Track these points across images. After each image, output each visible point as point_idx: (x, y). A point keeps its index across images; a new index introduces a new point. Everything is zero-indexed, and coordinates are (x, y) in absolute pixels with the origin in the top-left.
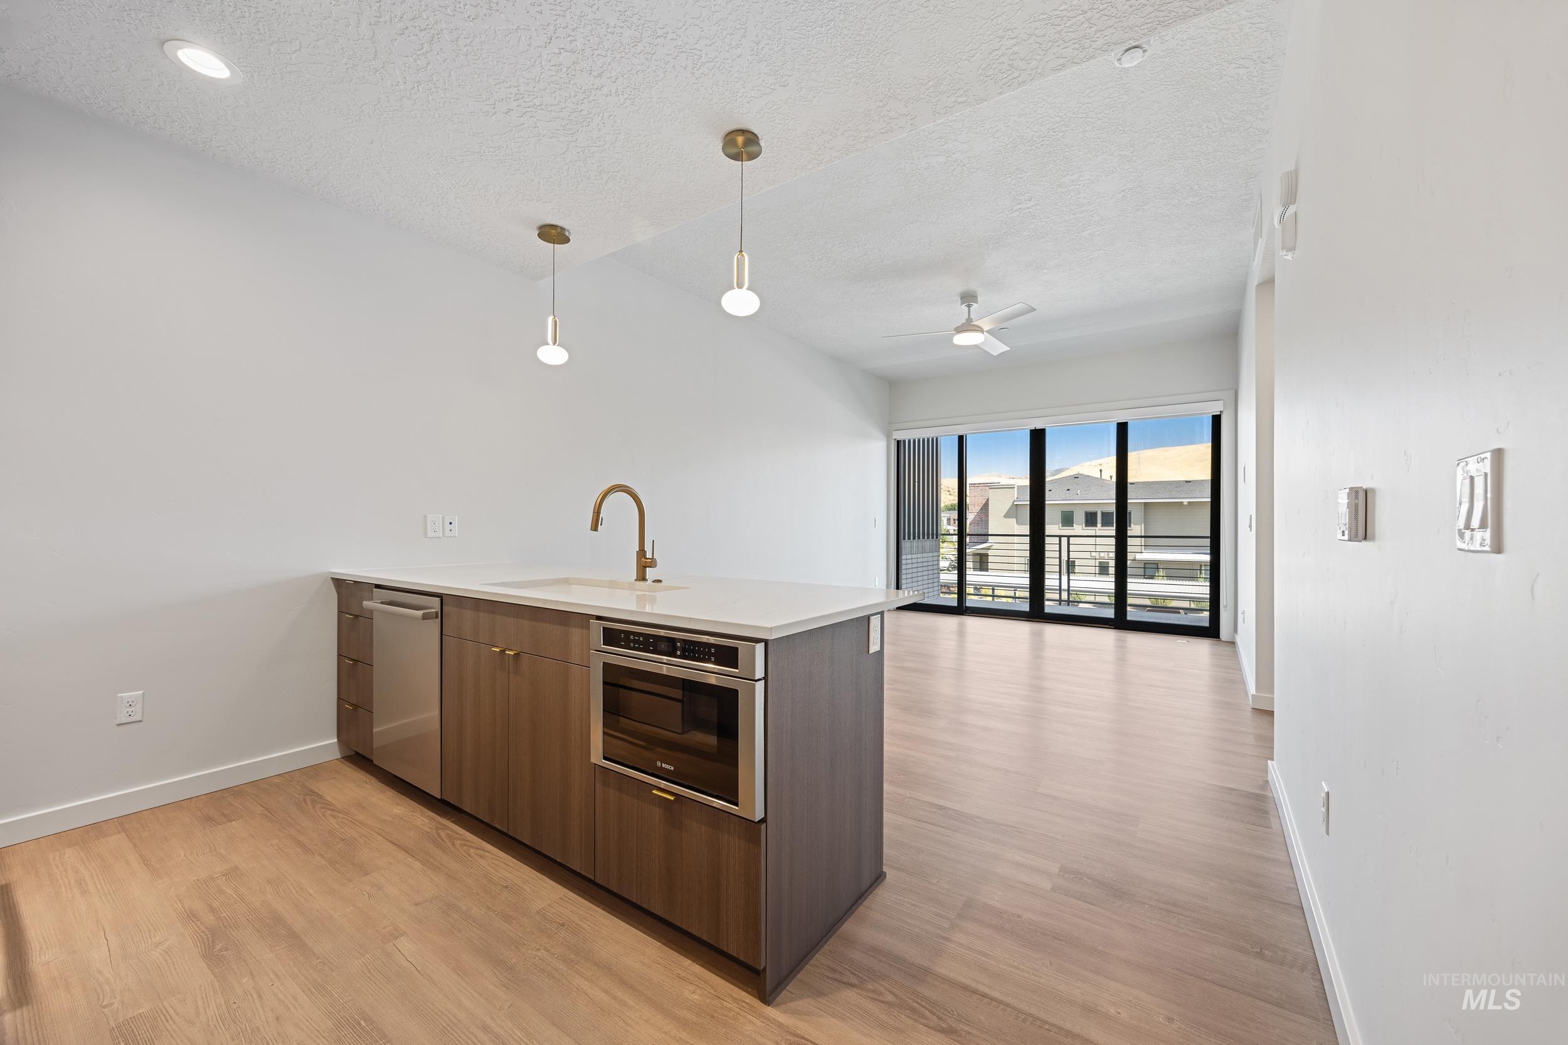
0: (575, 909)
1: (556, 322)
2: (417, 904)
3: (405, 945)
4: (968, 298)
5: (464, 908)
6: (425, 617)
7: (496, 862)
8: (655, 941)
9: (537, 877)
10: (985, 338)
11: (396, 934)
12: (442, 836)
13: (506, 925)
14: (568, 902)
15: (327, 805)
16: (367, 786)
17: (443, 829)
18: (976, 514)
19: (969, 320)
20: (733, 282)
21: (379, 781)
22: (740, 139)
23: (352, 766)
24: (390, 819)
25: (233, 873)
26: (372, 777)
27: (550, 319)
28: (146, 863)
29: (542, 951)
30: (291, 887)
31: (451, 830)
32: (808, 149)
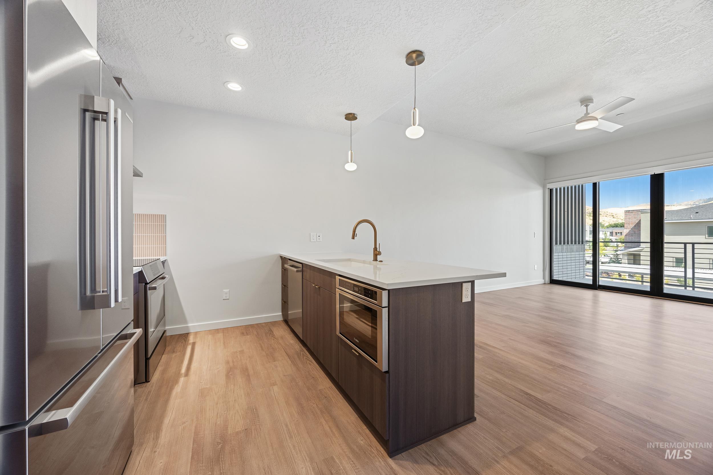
0: (333, 393)
1: (352, 153)
2: (284, 376)
3: (276, 388)
4: (586, 101)
5: (297, 381)
6: (297, 271)
7: (314, 368)
8: (356, 415)
9: (325, 377)
10: (599, 123)
11: (274, 384)
12: (301, 354)
13: (307, 391)
14: (331, 389)
15: (273, 336)
16: (287, 331)
17: (302, 351)
18: (630, 229)
19: (587, 113)
20: (411, 123)
21: (291, 330)
22: (414, 55)
23: (284, 323)
24: (288, 344)
25: (242, 352)
26: (289, 328)
27: (350, 152)
28: (224, 343)
29: (315, 405)
30: (254, 360)
31: (305, 352)
32: (449, 49)
